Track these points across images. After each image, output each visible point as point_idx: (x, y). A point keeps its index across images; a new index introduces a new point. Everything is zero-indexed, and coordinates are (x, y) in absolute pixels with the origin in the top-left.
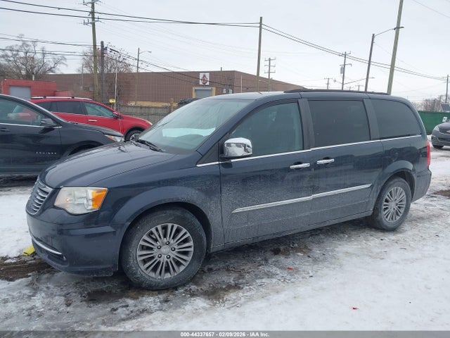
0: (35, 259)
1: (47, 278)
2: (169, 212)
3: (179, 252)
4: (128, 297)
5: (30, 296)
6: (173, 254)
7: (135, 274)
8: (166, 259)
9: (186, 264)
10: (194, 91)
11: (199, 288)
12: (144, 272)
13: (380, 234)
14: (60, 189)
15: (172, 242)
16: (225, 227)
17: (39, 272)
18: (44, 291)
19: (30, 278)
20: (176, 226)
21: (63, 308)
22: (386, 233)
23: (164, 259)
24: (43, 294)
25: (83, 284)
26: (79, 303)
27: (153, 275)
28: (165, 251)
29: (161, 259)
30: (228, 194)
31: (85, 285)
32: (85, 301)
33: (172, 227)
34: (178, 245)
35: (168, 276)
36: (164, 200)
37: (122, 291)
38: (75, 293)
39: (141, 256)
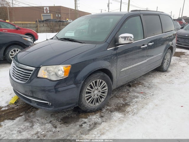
0: (17, 106)
1: (33, 115)
2: (98, 74)
3: (102, 93)
4: (82, 118)
5: (31, 126)
6: (100, 94)
7: (85, 106)
8: (97, 97)
9: (105, 97)
10: (42, 16)
11: (111, 108)
12: (88, 104)
13: (163, 73)
14: (40, 67)
15: (99, 88)
16: (118, 78)
17: (26, 112)
18: (37, 122)
19: (23, 116)
20: (101, 80)
21: (54, 130)
22: (165, 73)
23: (96, 97)
24: (38, 124)
25: (55, 115)
26: (60, 126)
27: (92, 105)
28: (96, 93)
29: (95, 97)
30: (120, 62)
31: (56, 115)
32: (62, 123)
33: (99, 81)
34: (101, 89)
35: (97, 104)
36: (97, 68)
37: (77, 115)
38: (55, 120)
39: (86, 97)
